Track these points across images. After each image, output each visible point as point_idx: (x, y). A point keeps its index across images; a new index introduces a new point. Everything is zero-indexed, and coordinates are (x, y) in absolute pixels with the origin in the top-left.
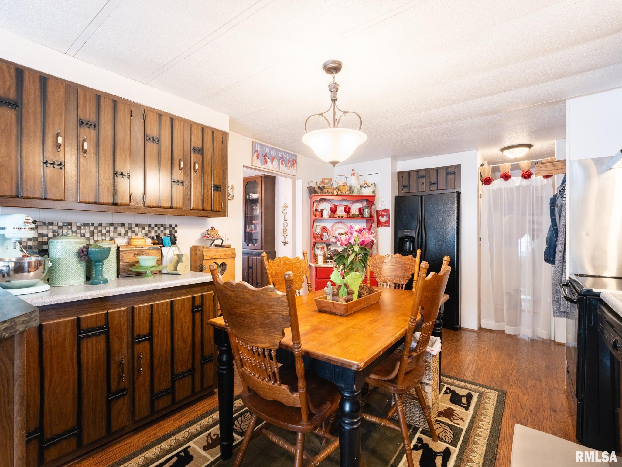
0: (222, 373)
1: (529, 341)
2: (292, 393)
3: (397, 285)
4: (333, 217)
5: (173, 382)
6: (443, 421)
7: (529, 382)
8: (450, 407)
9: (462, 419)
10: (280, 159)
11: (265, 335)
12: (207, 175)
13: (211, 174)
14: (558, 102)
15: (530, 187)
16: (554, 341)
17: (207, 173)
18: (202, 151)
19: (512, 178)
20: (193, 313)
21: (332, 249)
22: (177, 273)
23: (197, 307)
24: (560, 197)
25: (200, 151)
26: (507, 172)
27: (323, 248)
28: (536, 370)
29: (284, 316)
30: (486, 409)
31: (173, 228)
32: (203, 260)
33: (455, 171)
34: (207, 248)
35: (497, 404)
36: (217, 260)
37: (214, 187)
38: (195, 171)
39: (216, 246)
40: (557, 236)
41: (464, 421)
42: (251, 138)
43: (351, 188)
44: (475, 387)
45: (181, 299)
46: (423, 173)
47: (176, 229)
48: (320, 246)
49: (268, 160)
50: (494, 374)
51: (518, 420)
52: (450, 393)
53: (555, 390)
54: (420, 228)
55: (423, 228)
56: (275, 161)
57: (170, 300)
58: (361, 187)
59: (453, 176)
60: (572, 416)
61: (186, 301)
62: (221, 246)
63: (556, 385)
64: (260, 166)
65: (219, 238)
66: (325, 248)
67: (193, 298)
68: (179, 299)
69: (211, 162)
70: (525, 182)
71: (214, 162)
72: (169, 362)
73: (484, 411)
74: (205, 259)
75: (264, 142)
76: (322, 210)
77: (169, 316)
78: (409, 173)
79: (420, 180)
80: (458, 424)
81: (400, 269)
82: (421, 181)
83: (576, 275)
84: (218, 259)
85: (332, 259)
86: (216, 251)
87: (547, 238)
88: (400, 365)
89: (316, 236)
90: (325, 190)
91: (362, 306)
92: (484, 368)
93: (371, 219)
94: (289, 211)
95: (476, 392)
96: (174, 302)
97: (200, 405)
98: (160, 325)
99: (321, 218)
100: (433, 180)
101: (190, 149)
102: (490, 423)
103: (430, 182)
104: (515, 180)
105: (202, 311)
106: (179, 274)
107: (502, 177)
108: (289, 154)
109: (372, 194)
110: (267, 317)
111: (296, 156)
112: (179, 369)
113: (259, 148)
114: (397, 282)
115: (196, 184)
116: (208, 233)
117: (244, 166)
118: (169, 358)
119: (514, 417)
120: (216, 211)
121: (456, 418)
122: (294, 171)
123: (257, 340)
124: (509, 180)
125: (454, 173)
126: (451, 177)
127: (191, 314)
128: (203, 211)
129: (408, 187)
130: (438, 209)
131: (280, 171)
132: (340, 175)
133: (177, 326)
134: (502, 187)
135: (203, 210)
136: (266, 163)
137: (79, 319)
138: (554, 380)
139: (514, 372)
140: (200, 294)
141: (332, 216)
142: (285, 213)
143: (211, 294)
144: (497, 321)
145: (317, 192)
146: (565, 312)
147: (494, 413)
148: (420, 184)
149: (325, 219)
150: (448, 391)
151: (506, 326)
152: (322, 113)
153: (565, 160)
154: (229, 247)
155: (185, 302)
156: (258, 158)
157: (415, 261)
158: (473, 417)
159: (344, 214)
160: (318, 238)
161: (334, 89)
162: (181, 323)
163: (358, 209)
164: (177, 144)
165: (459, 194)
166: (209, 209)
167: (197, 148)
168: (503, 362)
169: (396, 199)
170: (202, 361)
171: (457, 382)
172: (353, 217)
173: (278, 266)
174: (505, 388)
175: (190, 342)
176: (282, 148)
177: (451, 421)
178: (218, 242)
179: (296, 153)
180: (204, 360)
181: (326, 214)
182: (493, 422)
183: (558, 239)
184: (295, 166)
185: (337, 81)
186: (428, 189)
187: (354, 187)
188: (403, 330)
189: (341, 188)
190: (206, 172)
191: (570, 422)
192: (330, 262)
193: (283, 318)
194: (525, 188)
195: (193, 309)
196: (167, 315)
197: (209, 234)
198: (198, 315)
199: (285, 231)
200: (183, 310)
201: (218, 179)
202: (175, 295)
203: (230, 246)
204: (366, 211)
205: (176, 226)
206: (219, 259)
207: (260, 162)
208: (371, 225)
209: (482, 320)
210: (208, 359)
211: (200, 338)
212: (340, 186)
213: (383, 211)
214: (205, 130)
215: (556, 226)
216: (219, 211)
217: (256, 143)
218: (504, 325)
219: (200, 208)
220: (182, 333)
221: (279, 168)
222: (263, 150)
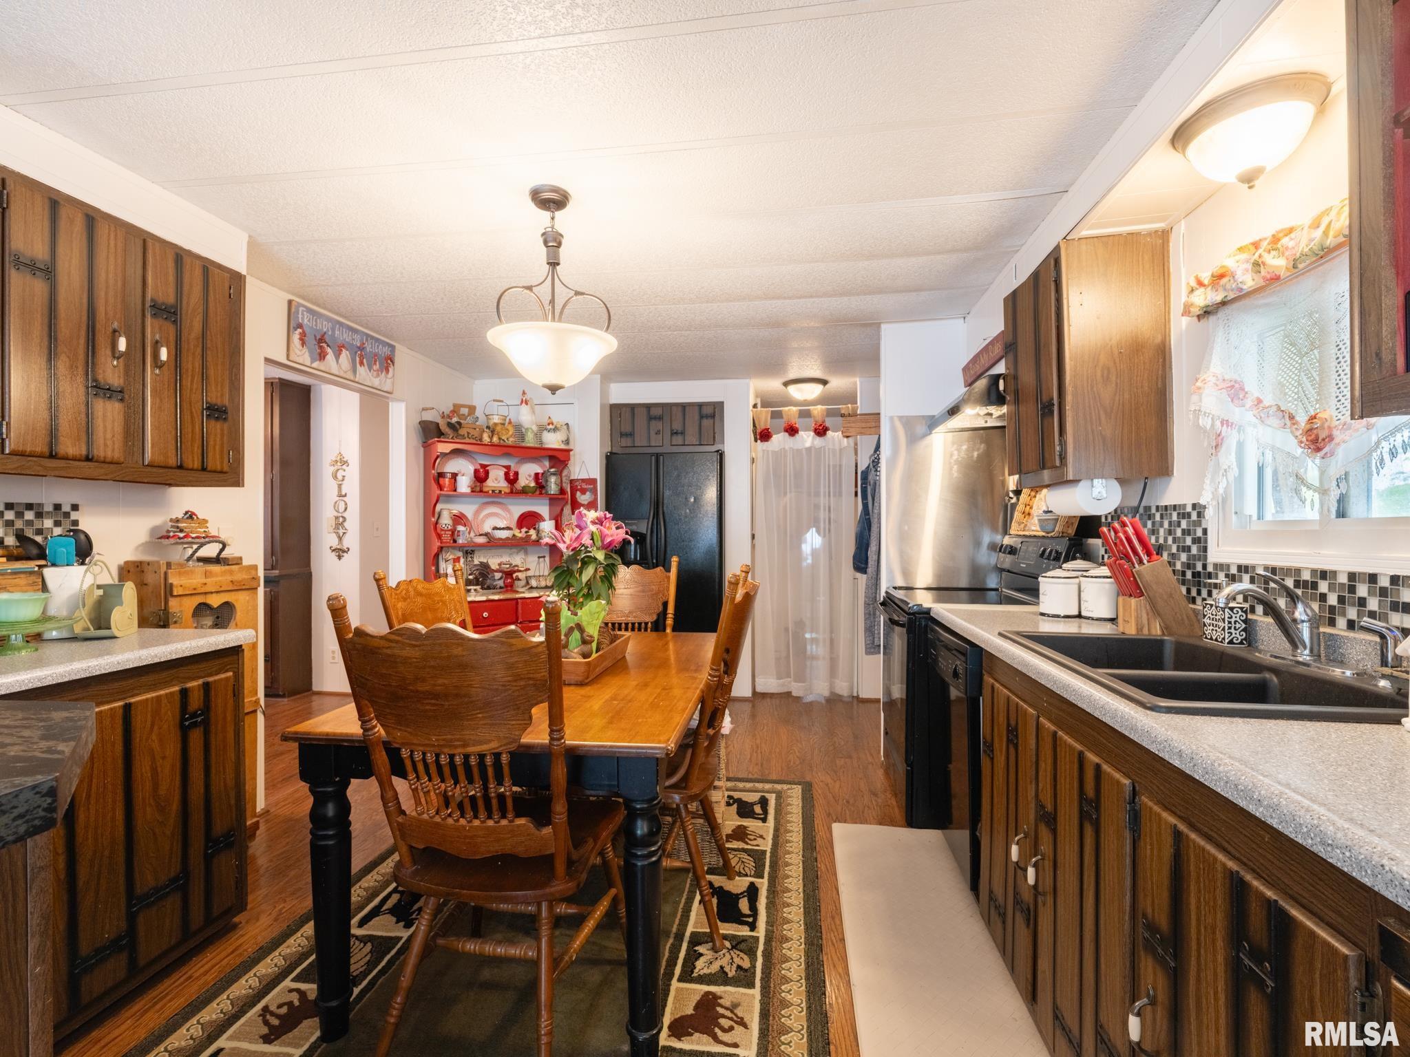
0: (327, 845)
1: (823, 701)
2: (538, 830)
3: (637, 625)
4: (481, 491)
5: (132, 918)
6: (735, 847)
7: (838, 762)
8: (740, 823)
9: (761, 837)
10: (357, 349)
11: (492, 725)
12: (190, 378)
13: (200, 376)
14: (871, 325)
15: (824, 450)
16: (857, 697)
17: (190, 374)
18: (175, 313)
19: (801, 433)
20: (184, 731)
21: (476, 562)
22: (110, 635)
23: (194, 715)
24: (873, 470)
25: (168, 313)
26: (793, 421)
27: (457, 560)
28: (843, 743)
29: (538, 682)
30: (791, 813)
31: (66, 514)
32: (170, 599)
33: (714, 412)
34: (181, 565)
35: (803, 803)
36: (209, 596)
37: (208, 408)
38: (157, 363)
39: (200, 560)
40: (870, 530)
41: (764, 839)
42: (289, 292)
43: (519, 430)
44: (768, 786)
45: (152, 698)
46: (658, 412)
47: (77, 515)
48: (451, 556)
49: (329, 350)
50: (790, 761)
51: (834, 818)
52: (734, 803)
53: (870, 766)
54: (656, 515)
55: (661, 516)
56: (345, 355)
57: (121, 703)
58: (542, 429)
59: (711, 421)
60: (896, 795)
61: (164, 701)
62: (217, 560)
63: (870, 760)
64: (308, 362)
65: (210, 539)
66: (462, 560)
67: (184, 693)
68: (147, 699)
69: (201, 346)
70: (819, 441)
71: (209, 346)
72: (122, 869)
73: (789, 817)
74: (175, 593)
75: (318, 305)
76: (454, 476)
77: (119, 748)
78: (632, 408)
79: (653, 423)
80: (758, 845)
81: (642, 594)
82: (657, 425)
83: (895, 588)
84: (212, 593)
85: (477, 585)
86: (207, 574)
87: (856, 534)
88: (693, 754)
89: (443, 532)
90: (462, 432)
91: (607, 663)
92: (773, 756)
93: (563, 496)
94: (352, 474)
95: (771, 793)
96: (133, 708)
97: (203, 962)
98: (95, 772)
99: (455, 493)
100: (677, 426)
101: (139, 307)
102: (801, 832)
103: (672, 430)
104: (805, 436)
105: (206, 724)
106: (116, 637)
107: (786, 430)
108: (377, 340)
109: (563, 447)
110: (500, 688)
111: (393, 348)
112: (147, 879)
113: (305, 319)
114: (637, 620)
115: (161, 400)
116: (178, 527)
117: (268, 360)
118: (121, 857)
119: (829, 815)
120: (215, 472)
121: (752, 837)
122: (389, 381)
123: (470, 739)
124: (797, 435)
125: (713, 416)
126: (707, 423)
127: (179, 733)
128: (178, 471)
129: (631, 435)
130: (687, 481)
131: (357, 380)
132: (494, 401)
133: (142, 768)
134: (787, 447)
135: (180, 467)
136: (322, 356)
138: (867, 752)
139: (816, 751)
140: (200, 682)
141: (478, 489)
142: (340, 477)
143: (227, 679)
144: (779, 677)
145: (443, 434)
146: (880, 646)
147: (803, 816)
148: (652, 433)
149: (463, 495)
150: (731, 801)
151: (793, 683)
152: (532, 286)
153: (879, 414)
154: (238, 561)
155: (163, 705)
156: (303, 343)
157: (669, 578)
158: (776, 830)
159: (503, 484)
160: (446, 537)
161: (553, 241)
162: (153, 758)
163: (533, 475)
164: (107, 287)
165: (721, 455)
166: (197, 464)
167: (163, 304)
168: (797, 741)
169: (607, 457)
170: (207, 848)
171: (741, 785)
172: (524, 492)
173: (405, 599)
174: (808, 779)
175: (175, 806)
176: (362, 326)
177: (747, 844)
178: (210, 550)
179: (392, 340)
180: (211, 847)
181: (464, 484)
182: (804, 830)
183: (872, 534)
184: (391, 370)
185: (559, 227)
186: (667, 442)
187: (527, 429)
188: (698, 691)
189: (498, 428)
190: (187, 370)
191: (895, 803)
192: (475, 590)
193: (535, 685)
194: (819, 451)
195: (183, 720)
196: (113, 744)
197: (181, 531)
198: (196, 736)
199: (340, 523)
200: (156, 728)
201: (219, 389)
202: (133, 689)
203: (241, 558)
204: (553, 479)
205: (75, 507)
206: (214, 595)
207: (307, 354)
208: (562, 510)
209: (757, 679)
210: (222, 842)
211: (202, 791)
212: (496, 424)
213: (583, 480)
214: (184, 260)
215: (868, 514)
216: (221, 472)
217: (300, 305)
218: (790, 682)
219: (172, 461)
220: (156, 786)
221: (354, 371)
222: (316, 325)
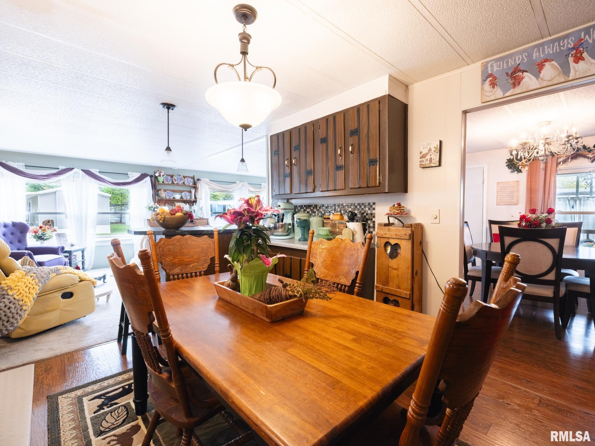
12: (363, 152)
13: (367, 150)
18: (357, 131)
31: (371, 206)
37: (369, 162)
38: (351, 153)
47: (374, 206)
69: (367, 138)
71: (370, 136)
113: (494, 68)
115: (354, 165)
120: (373, 187)
135: (360, 187)
137: (301, 260)
161: (245, 39)
164: (338, 135)
166: (365, 185)
167: (354, 130)
201: (374, 152)
205: (374, 204)
206: (392, 239)
216: (376, 187)
217: (489, 62)
219: (357, 186)
222: (507, 65)
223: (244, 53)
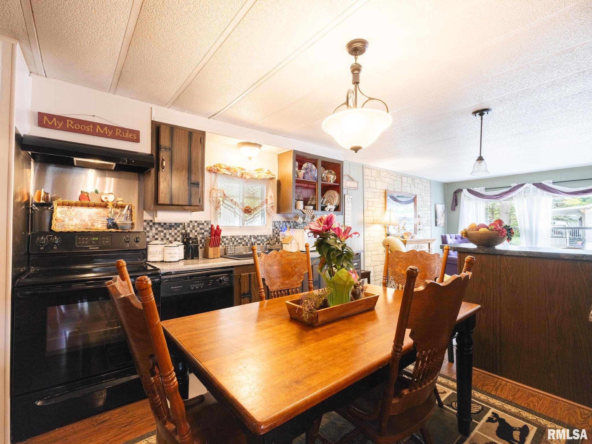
223: (356, 83)
